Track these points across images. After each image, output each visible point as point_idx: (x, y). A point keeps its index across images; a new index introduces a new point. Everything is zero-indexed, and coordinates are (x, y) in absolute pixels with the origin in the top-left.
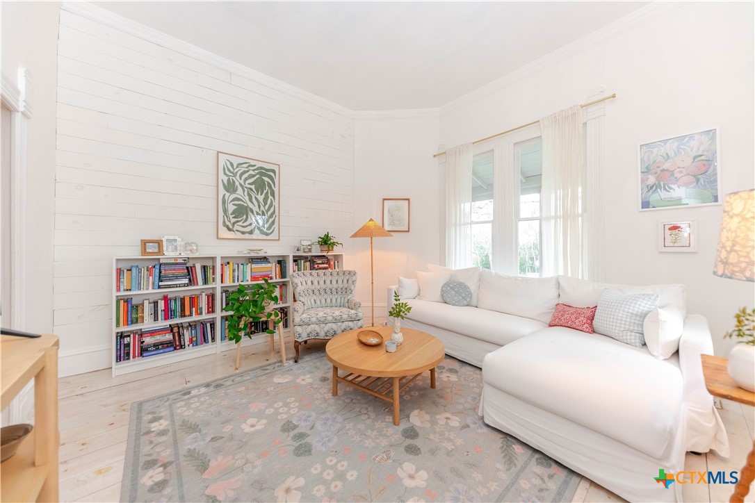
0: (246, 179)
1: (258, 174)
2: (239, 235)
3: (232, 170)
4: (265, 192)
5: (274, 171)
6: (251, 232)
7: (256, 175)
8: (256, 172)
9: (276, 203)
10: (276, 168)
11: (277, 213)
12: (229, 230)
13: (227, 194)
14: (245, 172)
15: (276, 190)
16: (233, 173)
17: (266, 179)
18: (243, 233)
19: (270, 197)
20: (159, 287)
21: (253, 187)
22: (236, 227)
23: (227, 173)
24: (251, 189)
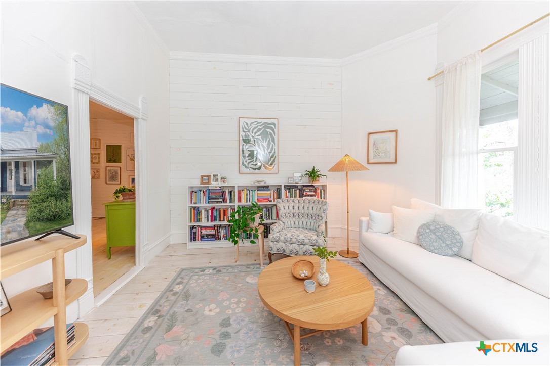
0: (256, 133)
1: (263, 127)
2: (252, 171)
3: (247, 128)
4: (268, 139)
5: (274, 124)
6: (260, 168)
7: (262, 129)
8: (262, 126)
9: (276, 147)
10: (275, 121)
11: (276, 154)
12: (246, 167)
13: (245, 144)
14: (255, 128)
15: (276, 137)
16: (247, 130)
17: (269, 130)
18: (255, 169)
19: (272, 143)
20: (208, 203)
21: (260, 137)
22: (250, 166)
23: (245, 130)
24: (259, 139)
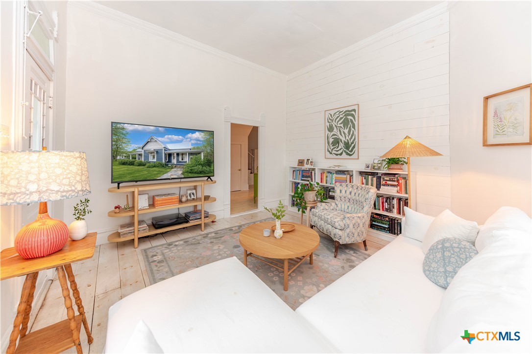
0: (338, 122)
1: (345, 115)
2: (335, 156)
3: (331, 118)
4: (349, 126)
5: (354, 110)
6: (341, 154)
7: (343, 117)
8: (344, 115)
9: (356, 133)
10: (356, 107)
11: (356, 140)
12: (331, 153)
13: (330, 133)
14: (338, 117)
15: (356, 123)
16: (331, 120)
17: (350, 117)
18: (337, 155)
19: (352, 129)
20: (302, 180)
21: (342, 125)
22: (334, 152)
23: (330, 121)
24: (341, 127)
